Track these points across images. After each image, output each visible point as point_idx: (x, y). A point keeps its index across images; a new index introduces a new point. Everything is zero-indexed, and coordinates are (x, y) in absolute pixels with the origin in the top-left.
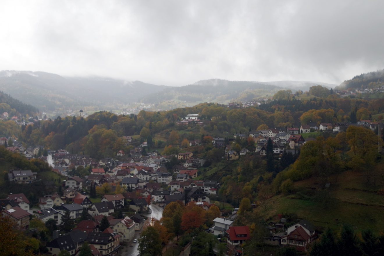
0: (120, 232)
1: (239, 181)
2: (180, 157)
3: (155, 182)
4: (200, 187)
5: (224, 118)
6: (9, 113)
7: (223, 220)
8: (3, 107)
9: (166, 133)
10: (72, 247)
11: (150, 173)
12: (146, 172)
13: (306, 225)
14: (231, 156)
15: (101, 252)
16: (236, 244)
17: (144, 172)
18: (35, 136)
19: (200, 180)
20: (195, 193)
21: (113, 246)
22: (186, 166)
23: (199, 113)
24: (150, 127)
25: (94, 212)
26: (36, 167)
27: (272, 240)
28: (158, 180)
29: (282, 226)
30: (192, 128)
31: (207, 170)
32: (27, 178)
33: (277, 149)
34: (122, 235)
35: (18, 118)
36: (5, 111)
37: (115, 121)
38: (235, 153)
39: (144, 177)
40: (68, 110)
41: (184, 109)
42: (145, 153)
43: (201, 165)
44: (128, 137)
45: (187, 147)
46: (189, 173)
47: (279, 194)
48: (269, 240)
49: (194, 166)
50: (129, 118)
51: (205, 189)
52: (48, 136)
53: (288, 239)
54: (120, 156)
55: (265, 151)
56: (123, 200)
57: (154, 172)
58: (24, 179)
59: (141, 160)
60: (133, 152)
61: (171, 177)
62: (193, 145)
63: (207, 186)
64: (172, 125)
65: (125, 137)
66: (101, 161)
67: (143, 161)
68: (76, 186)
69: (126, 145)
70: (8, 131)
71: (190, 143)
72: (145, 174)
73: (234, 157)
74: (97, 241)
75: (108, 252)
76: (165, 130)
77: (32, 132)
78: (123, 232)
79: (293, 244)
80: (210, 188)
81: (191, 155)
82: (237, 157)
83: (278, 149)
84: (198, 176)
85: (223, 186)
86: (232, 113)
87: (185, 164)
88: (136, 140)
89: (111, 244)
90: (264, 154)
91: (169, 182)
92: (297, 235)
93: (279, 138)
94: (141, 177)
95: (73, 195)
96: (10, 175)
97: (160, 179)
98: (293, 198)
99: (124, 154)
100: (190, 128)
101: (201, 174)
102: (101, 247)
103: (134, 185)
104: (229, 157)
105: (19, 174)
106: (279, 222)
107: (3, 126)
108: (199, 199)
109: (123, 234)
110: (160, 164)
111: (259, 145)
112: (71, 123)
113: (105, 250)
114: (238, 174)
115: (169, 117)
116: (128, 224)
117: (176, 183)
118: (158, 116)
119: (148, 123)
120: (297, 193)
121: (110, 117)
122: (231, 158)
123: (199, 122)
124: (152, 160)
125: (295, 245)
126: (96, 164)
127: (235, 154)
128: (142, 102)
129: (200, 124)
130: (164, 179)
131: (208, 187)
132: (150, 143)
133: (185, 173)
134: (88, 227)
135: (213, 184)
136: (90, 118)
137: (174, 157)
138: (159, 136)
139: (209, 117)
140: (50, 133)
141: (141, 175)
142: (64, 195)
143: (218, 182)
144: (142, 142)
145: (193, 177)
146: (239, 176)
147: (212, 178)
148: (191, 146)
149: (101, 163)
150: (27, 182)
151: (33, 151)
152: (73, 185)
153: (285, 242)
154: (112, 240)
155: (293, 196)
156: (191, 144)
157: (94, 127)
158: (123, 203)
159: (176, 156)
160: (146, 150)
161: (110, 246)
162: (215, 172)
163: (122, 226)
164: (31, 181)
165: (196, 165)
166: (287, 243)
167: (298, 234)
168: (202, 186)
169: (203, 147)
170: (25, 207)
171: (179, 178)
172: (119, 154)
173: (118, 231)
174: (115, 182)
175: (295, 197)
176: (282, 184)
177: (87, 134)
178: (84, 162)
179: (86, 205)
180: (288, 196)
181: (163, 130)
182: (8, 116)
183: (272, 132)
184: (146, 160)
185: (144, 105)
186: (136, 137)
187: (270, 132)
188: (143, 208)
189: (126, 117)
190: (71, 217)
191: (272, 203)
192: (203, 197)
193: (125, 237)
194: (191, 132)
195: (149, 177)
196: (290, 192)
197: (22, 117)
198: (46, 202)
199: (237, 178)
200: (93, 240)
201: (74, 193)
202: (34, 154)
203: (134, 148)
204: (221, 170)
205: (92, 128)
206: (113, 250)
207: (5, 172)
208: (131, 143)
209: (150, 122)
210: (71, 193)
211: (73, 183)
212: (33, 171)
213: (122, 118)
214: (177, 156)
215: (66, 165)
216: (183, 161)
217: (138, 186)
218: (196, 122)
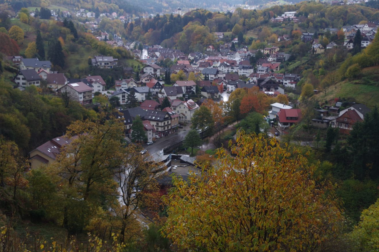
0: (182, 114)
1: (319, 74)
2: (266, 52)
3: (236, 74)
4: (279, 80)
5: (323, 15)
6: (117, 13)
7: (283, 105)
8: (112, 7)
9: (259, 30)
10: (129, 121)
11: (233, 66)
12: (228, 64)
13: (361, 109)
14: (316, 50)
15: (157, 129)
16: (286, 126)
17: (226, 65)
18: (135, 33)
19: (281, 73)
20: (267, 83)
21: (170, 124)
22: (271, 60)
23: (297, 11)
24: (244, 25)
25: (163, 95)
26: (118, 54)
27: (320, 123)
28: (239, 72)
29: (336, 110)
30: (286, 25)
31: (290, 64)
32: (108, 64)
33: (367, 43)
34: (184, 117)
35: (125, 18)
36: (114, 12)
37: (210, 18)
38: (321, 46)
39: (225, 70)
40: (174, 11)
41: (282, 7)
42: (234, 49)
43: (286, 59)
44: (219, 33)
45: (274, 42)
46: (270, 67)
47: (344, 80)
48: (317, 122)
49: (278, 60)
50: (224, 15)
51: (284, 82)
52: (147, 33)
53: (337, 122)
54: (209, 51)
55: (352, 44)
56: (194, 86)
57: (237, 65)
58: (105, 64)
59: (228, 55)
60: (222, 48)
61: (252, 70)
62: (281, 40)
63: (286, 79)
64: (266, 22)
65: (216, 33)
66: (190, 55)
67: (230, 56)
68: (153, 73)
69: (217, 41)
70: (114, 29)
71: (278, 38)
72: (227, 66)
73: (319, 51)
74: (154, 118)
75: (164, 128)
76: (258, 28)
77: (133, 29)
78: (184, 113)
79: (342, 127)
80: (289, 81)
81: (278, 49)
82: (323, 51)
83: (369, 42)
84: (280, 70)
85: (303, 79)
86: (332, 9)
87: (269, 58)
88: (227, 36)
89: (168, 122)
90: (351, 47)
91: (249, 75)
92: (347, 118)
93: (373, 32)
94: (222, 69)
95: (148, 80)
96: (93, 61)
97: (240, 71)
98: (356, 83)
99: (214, 50)
100: (285, 25)
101: (284, 68)
102: (158, 124)
103: (213, 76)
104: (314, 51)
105: (101, 60)
106: (334, 106)
107: (110, 25)
108: (271, 89)
109: (184, 115)
110: (243, 57)
111: (348, 38)
112: (168, 20)
113: (161, 127)
114: (320, 67)
115: (265, 15)
116: (190, 107)
117: (256, 75)
118: (253, 14)
119: (241, 20)
120: (363, 78)
121: (206, 14)
122: (316, 52)
123: (295, 19)
124: (239, 54)
125: (344, 128)
126: (184, 58)
127: (321, 48)
128: (247, 4)
129: (295, 21)
130: (245, 71)
131: (287, 81)
132: (241, 39)
133: (267, 66)
134: (150, 106)
135: (293, 77)
136: (186, 15)
137: (260, 51)
138: (252, 33)
139: (306, 15)
140: (149, 29)
141: (222, 67)
142: (140, 80)
143: (298, 76)
144: (233, 38)
145: (274, 70)
146: (320, 69)
147: (292, 72)
148: (280, 41)
149: (190, 56)
150: (108, 67)
151: (130, 45)
152: (151, 71)
153: (334, 125)
154: (169, 118)
155: (357, 81)
156: (279, 40)
157: (189, 24)
158: (194, 89)
159: (262, 51)
160: (236, 46)
161: (166, 124)
162: (297, 66)
163: (183, 108)
164: (111, 67)
165: (280, 59)
166: (336, 126)
167: (349, 117)
168: (282, 79)
169: (290, 41)
170: (98, 87)
171: (259, 71)
172: (209, 49)
173: (180, 112)
174: (196, 72)
175: (360, 82)
176: (349, 68)
177: (182, 30)
178: (173, 56)
179: (157, 89)
180: (352, 82)
181: (257, 27)
182: (116, 16)
183: (367, 26)
184: (232, 55)
185: (248, 7)
186: (227, 33)
187: (365, 26)
188: (214, 95)
189: (221, 15)
190: (135, 96)
191: (334, 88)
192: (276, 87)
193: (186, 118)
194: (284, 29)
195: (230, 69)
196: (355, 77)
197: (129, 17)
198: (121, 84)
199: (318, 72)
200: (150, 117)
201: (149, 78)
202: (131, 48)
203: (224, 44)
204: (303, 64)
205: (187, 25)
206: (170, 128)
207: (90, 57)
208: (222, 39)
209: (244, 19)
210: (146, 79)
211: (151, 69)
212: (114, 57)
213: (217, 15)
214: (264, 52)
215: (157, 57)
216: (268, 56)
217: (217, 77)
218: (291, 20)
